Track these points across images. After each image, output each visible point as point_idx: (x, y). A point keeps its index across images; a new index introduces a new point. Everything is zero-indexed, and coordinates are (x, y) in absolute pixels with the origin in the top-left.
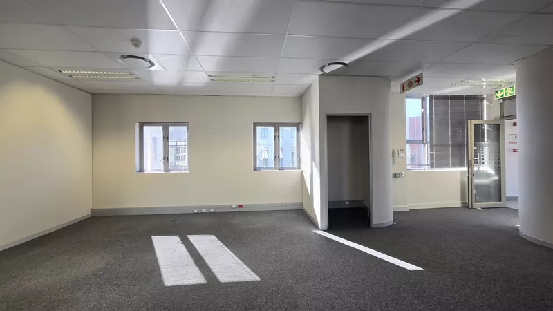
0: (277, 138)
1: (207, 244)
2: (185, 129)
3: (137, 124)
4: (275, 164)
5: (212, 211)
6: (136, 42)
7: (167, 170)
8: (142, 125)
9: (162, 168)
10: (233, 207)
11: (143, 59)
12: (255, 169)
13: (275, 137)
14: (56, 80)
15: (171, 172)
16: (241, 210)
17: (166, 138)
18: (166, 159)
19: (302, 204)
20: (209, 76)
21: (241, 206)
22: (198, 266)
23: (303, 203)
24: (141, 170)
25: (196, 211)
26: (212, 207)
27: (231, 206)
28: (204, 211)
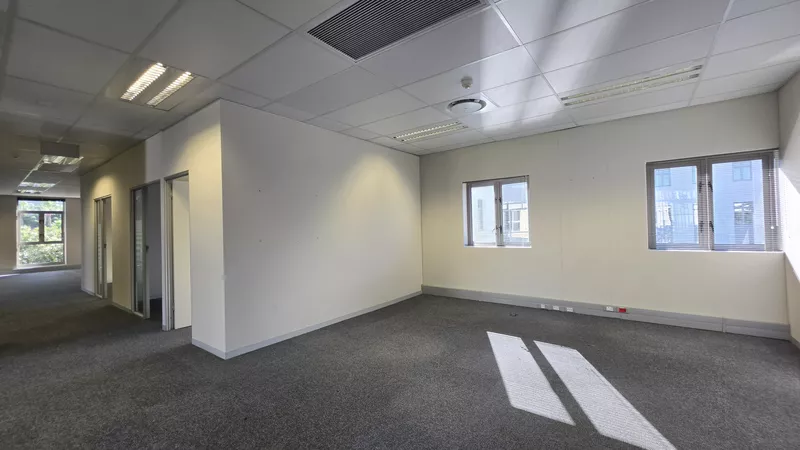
0: (705, 186)
1: (567, 361)
2: (524, 186)
3: (465, 185)
4: (702, 239)
5: (570, 310)
6: (466, 82)
7: (501, 244)
8: (470, 185)
9: (495, 241)
10: (608, 309)
11: (472, 100)
12: (652, 246)
13: (700, 186)
14: (391, 148)
15: (507, 247)
16: (624, 316)
17: (499, 200)
18: (500, 228)
19: (787, 329)
20: (562, 99)
21: (623, 310)
22: (555, 391)
23: (789, 326)
24: (470, 243)
25: (543, 307)
26: (570, 304)
27: (603, 308)
28: (556, 308)
